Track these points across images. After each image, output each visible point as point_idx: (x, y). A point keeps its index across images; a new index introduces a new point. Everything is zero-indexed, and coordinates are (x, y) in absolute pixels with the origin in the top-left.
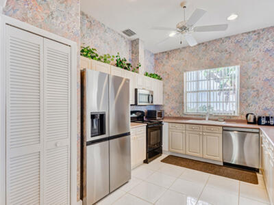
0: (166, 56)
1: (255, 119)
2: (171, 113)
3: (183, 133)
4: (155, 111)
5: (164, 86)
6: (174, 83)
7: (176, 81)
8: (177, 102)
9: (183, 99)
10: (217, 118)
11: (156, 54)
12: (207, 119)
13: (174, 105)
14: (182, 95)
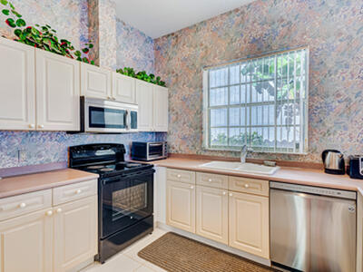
0: (173, 41)
1: (342, 163)
2: (182, 148)
3: (190, 189)
4: (145, 144)
5: (170, 97)
6: (186, 92)
7: (190, 86)
8: (191, 126)
9: (201, 121)
10: (262, 158)
11: (156, 40)
12: (243, 159)
13: (187, 132)
14: (200, 112)
